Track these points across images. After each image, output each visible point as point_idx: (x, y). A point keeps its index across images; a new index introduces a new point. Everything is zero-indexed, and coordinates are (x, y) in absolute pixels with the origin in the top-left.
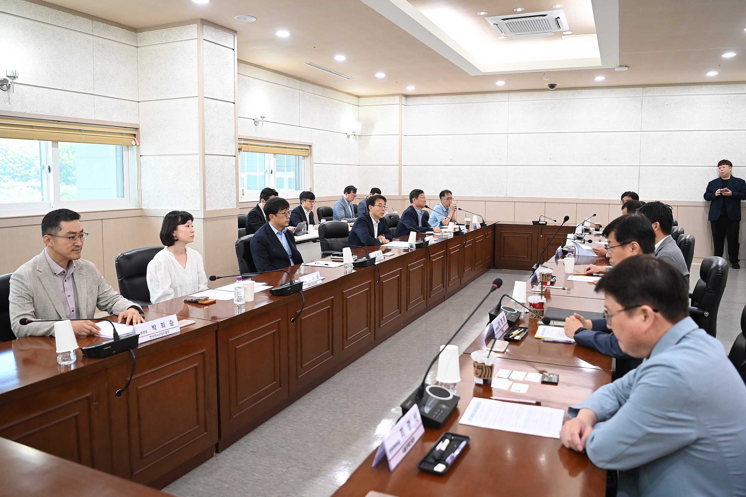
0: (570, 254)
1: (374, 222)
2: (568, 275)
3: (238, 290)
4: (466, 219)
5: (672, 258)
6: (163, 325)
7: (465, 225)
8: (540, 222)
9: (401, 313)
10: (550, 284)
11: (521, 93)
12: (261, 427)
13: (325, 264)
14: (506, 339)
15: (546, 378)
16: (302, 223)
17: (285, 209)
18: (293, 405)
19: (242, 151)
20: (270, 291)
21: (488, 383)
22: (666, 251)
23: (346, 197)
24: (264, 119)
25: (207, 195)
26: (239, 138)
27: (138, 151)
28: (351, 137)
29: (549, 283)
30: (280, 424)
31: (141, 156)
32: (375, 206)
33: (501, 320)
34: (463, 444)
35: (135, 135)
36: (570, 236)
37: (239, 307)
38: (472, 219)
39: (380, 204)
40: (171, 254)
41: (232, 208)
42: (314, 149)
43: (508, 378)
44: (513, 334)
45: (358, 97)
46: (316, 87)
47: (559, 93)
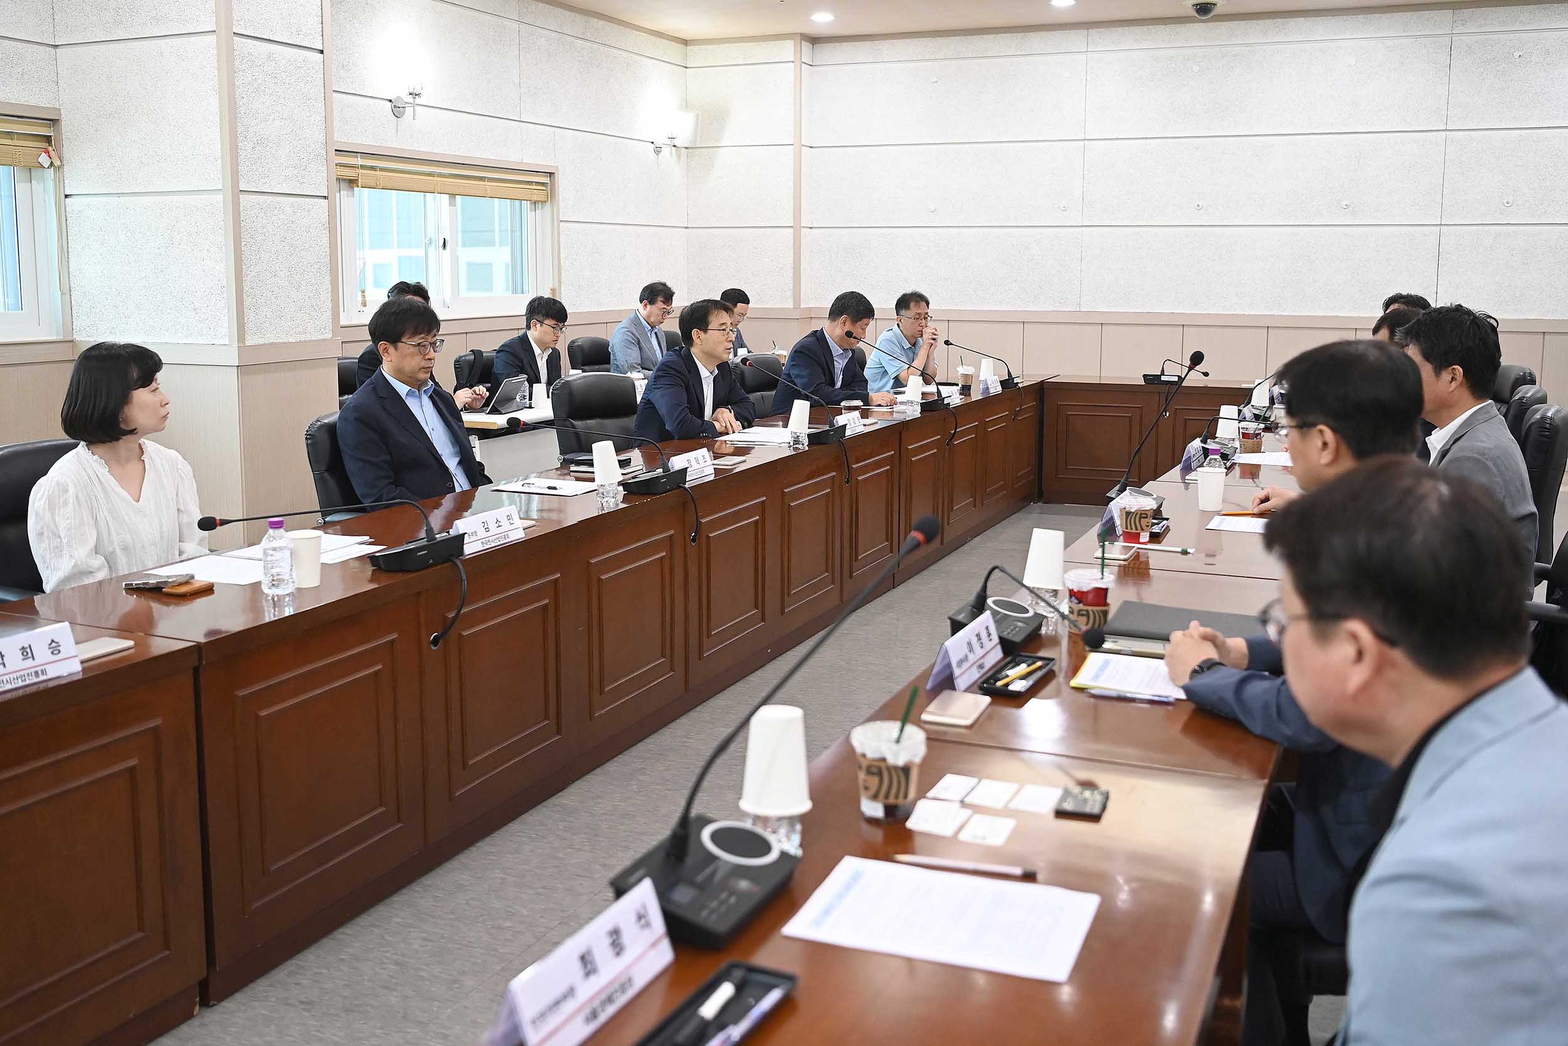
0: (1216, 459)
1: (704, 373)
2: (1209, 515)
3: (272, 555)
4: (962, 370)
5: (1490, 464)
6: (27, 652)
7: (960, 386)
8: (1163, 378)
9: (763, 620)
10: (1147, 539)
11: (1120, 30)
12: (342, 933)
13: (549, 488)
14: (985, 692)
15: (1069, 800)
16: (515, 380)
17: (422, 335)
18: (439, 872)
19: (358, 187)
20: (372, 558)
21: (900, 814)
22: (1475, 443)
23: (645, 312)
24: (418, 100)
25: (246, 304)
26: (336, 150)
27: (59, 182)
28: (666, 151)
29: (1145, 537)
30: (398, 923)
31: (66, 196)
32: (709, 331)
33: (978, 635)
34: (773, 997)
35: (48, 139)
36: (1228, 410)
37: (277, 602)
38: (978, 368)
39: (723, 324)
40: (96, 461)
41: (321, 337)
42: (563, 184)
43: (962, 802)
44: (1007, 676)
45: (683, 44)
46: (567, 13)
47: (1225, 26)
